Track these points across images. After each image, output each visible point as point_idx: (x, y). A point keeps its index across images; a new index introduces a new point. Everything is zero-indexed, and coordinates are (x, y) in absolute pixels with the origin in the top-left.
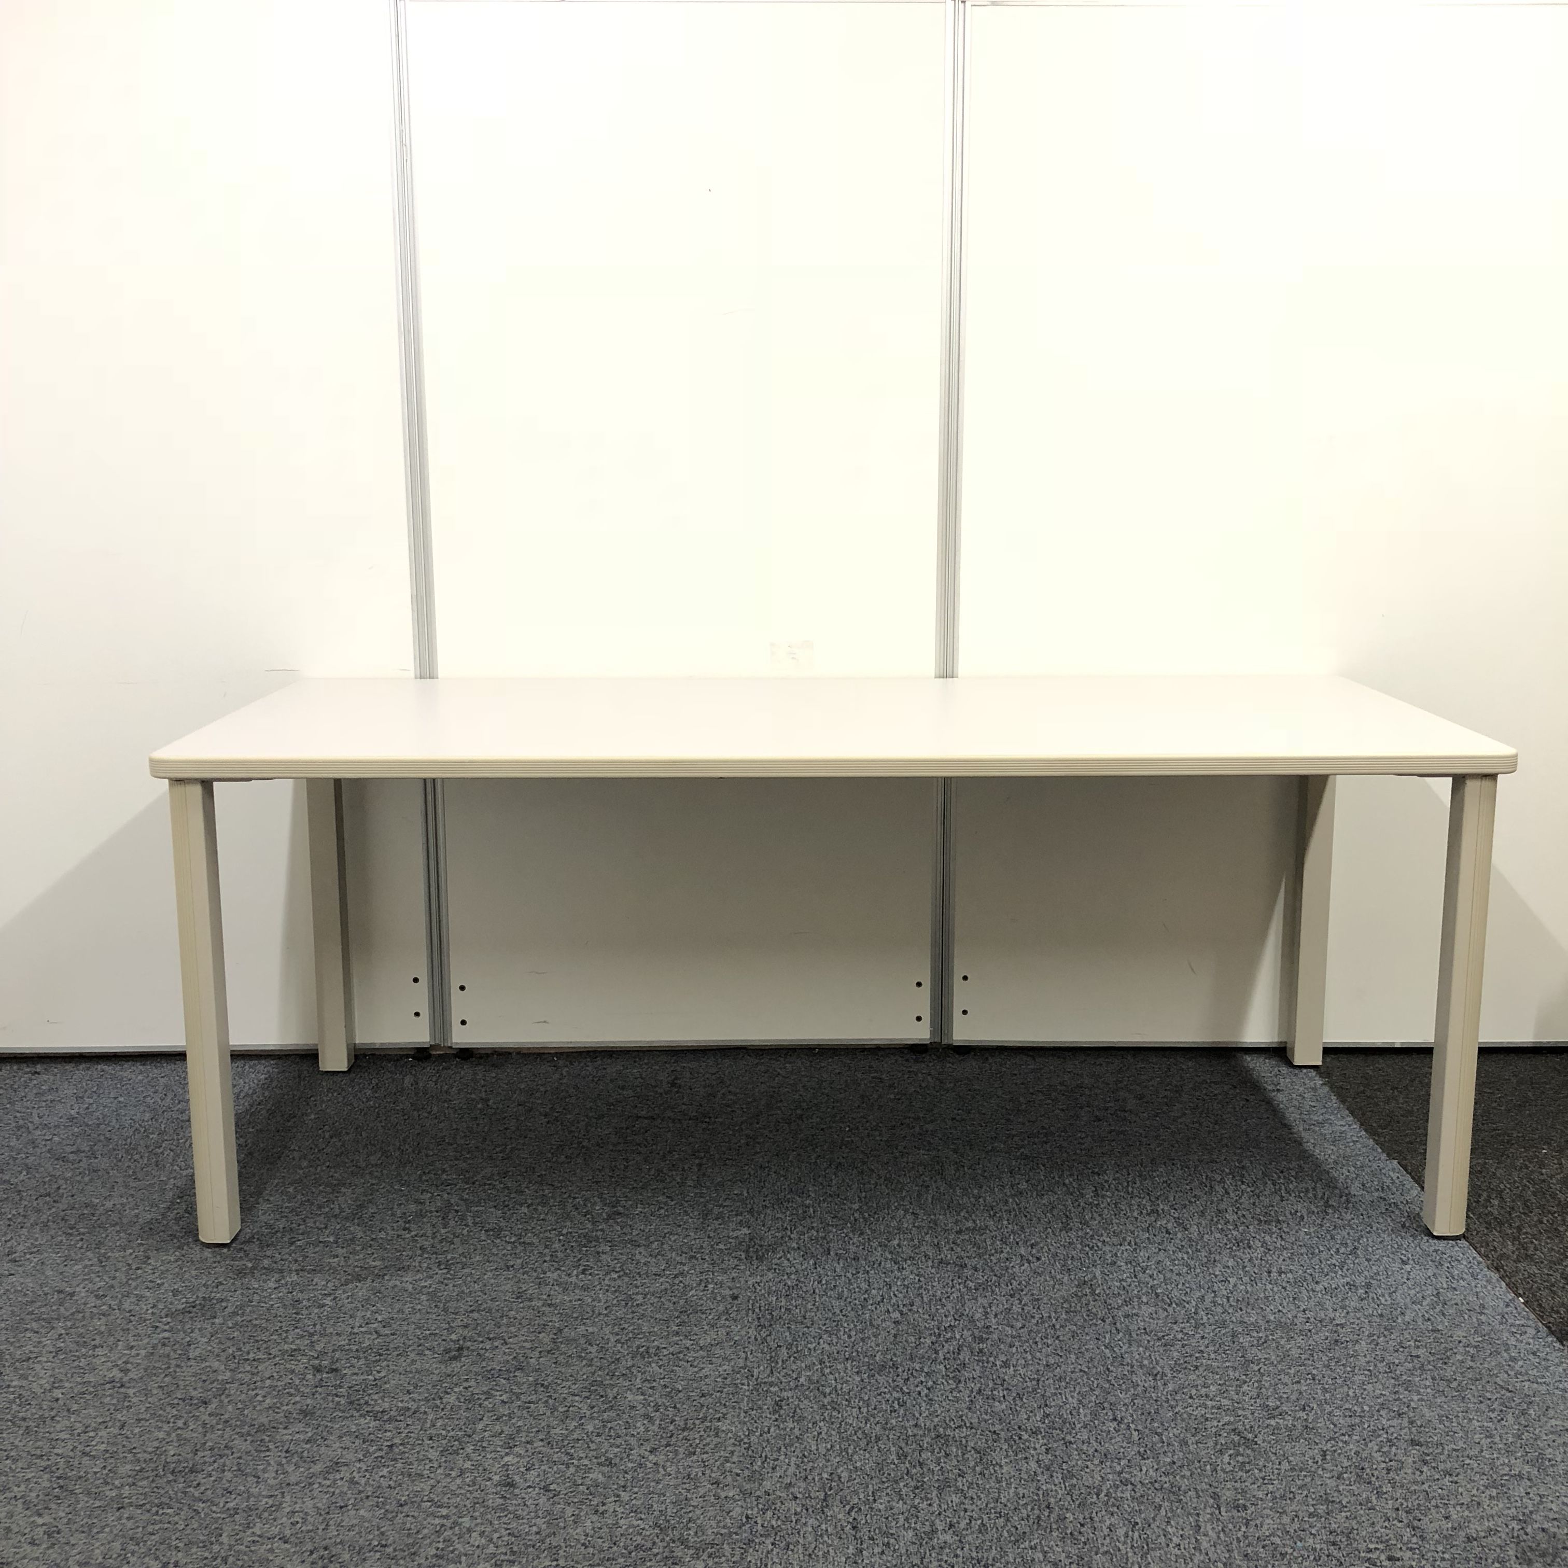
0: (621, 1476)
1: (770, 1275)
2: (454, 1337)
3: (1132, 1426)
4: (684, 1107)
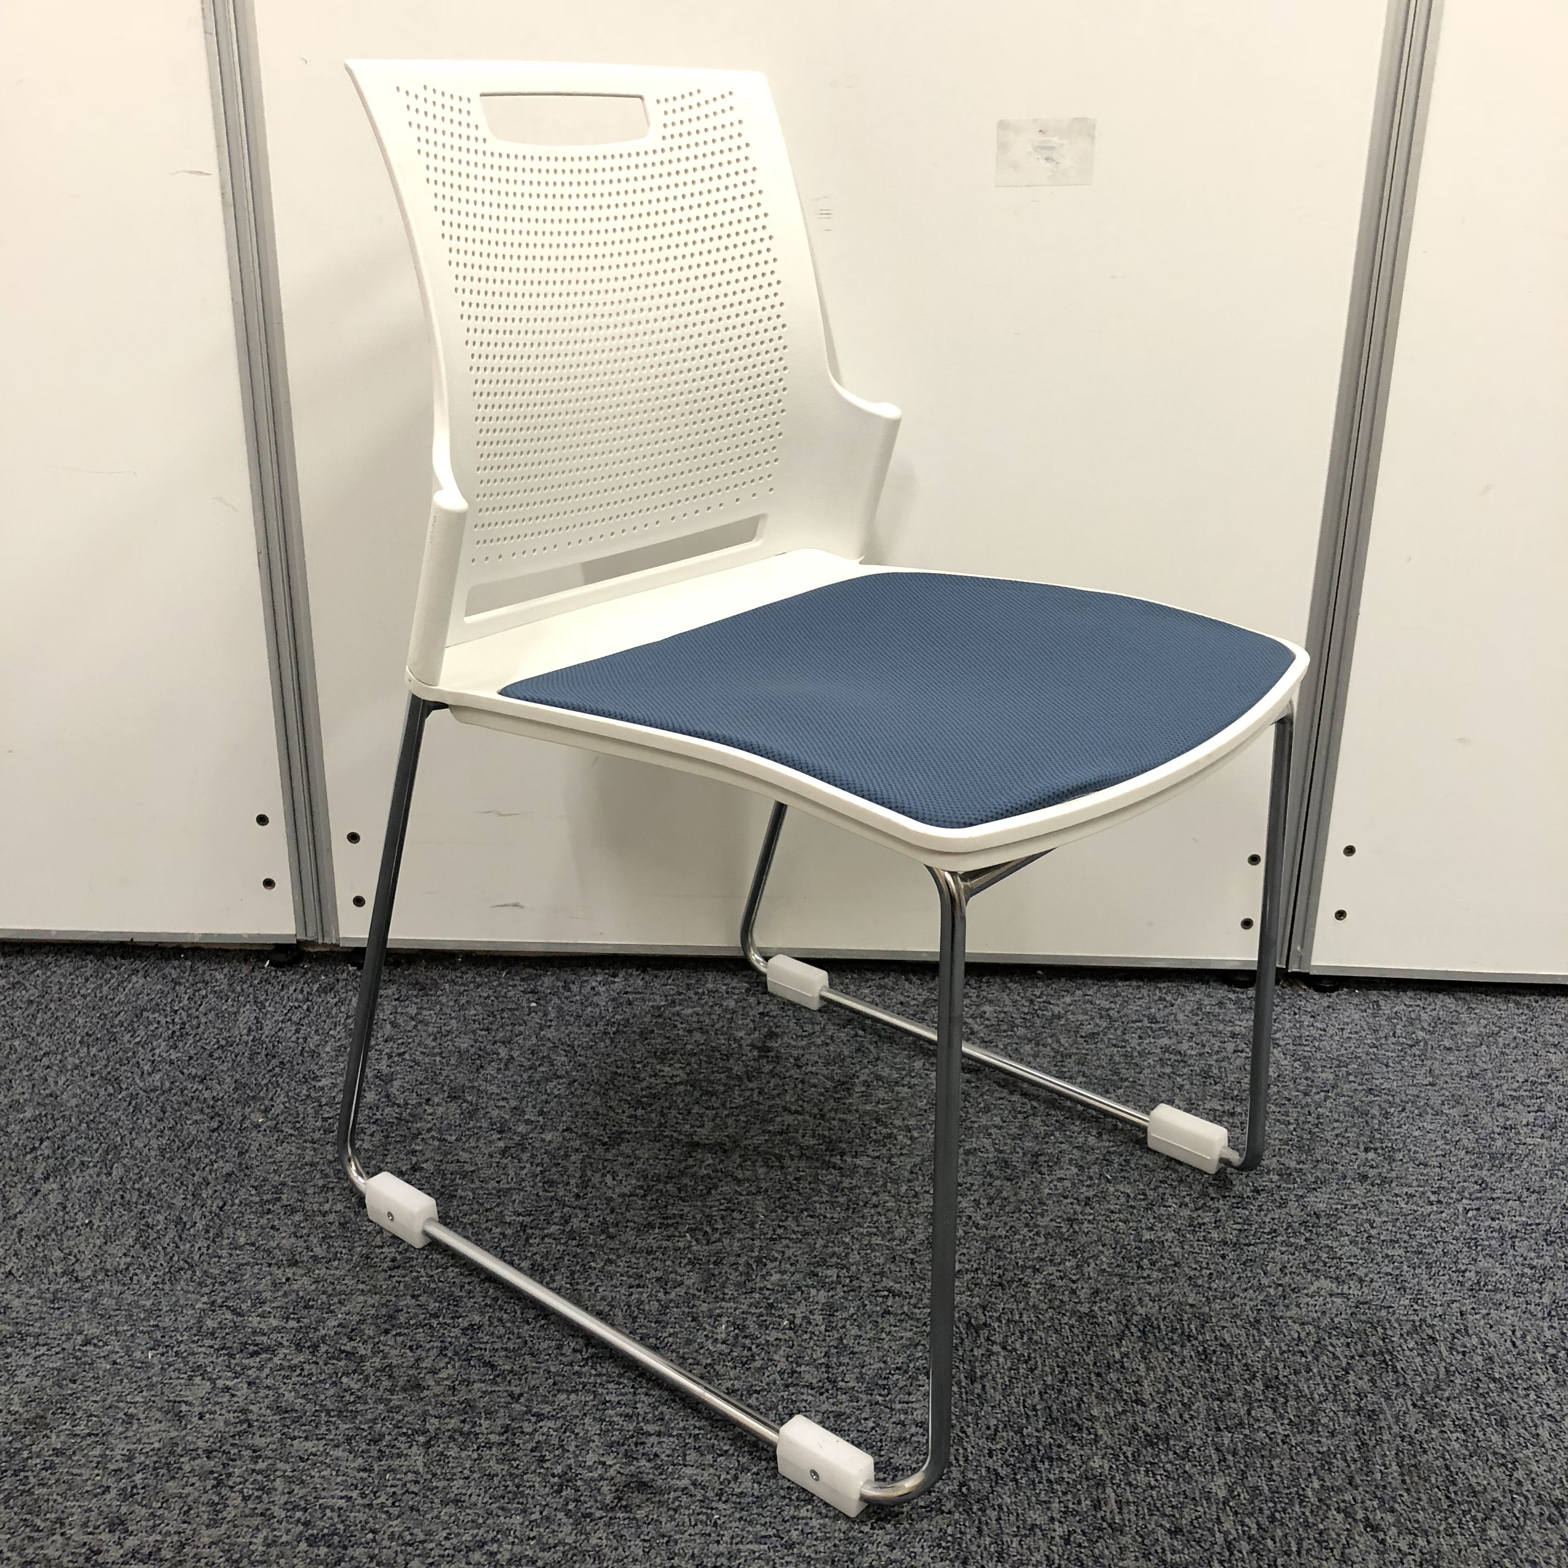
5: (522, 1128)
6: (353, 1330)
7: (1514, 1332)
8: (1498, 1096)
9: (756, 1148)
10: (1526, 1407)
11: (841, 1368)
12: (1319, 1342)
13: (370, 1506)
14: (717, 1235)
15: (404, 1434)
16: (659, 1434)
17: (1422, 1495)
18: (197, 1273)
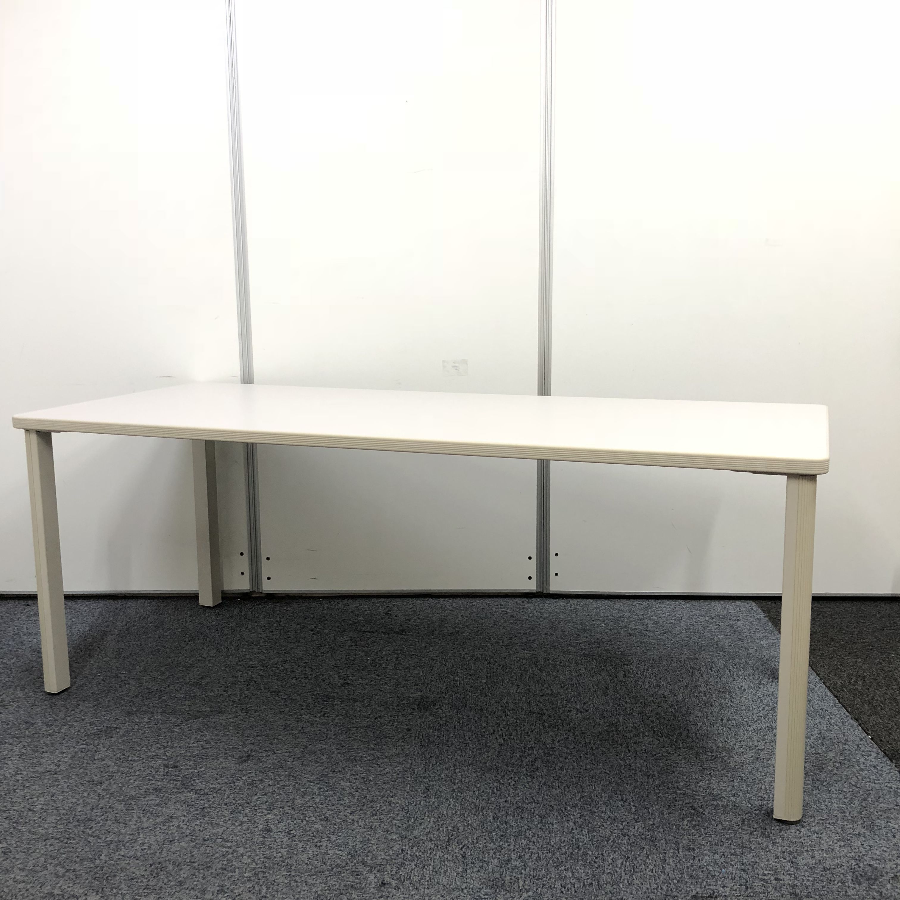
0: (332, 826)
1: (431, 718)
2: (245, 749)
3: (632, 804)
4: (392, 626)
6: (276, 664)
9: (382, 632)
10: (565, 669)
12: (519, 660)
15: (291, 678)
18: (234, 656)
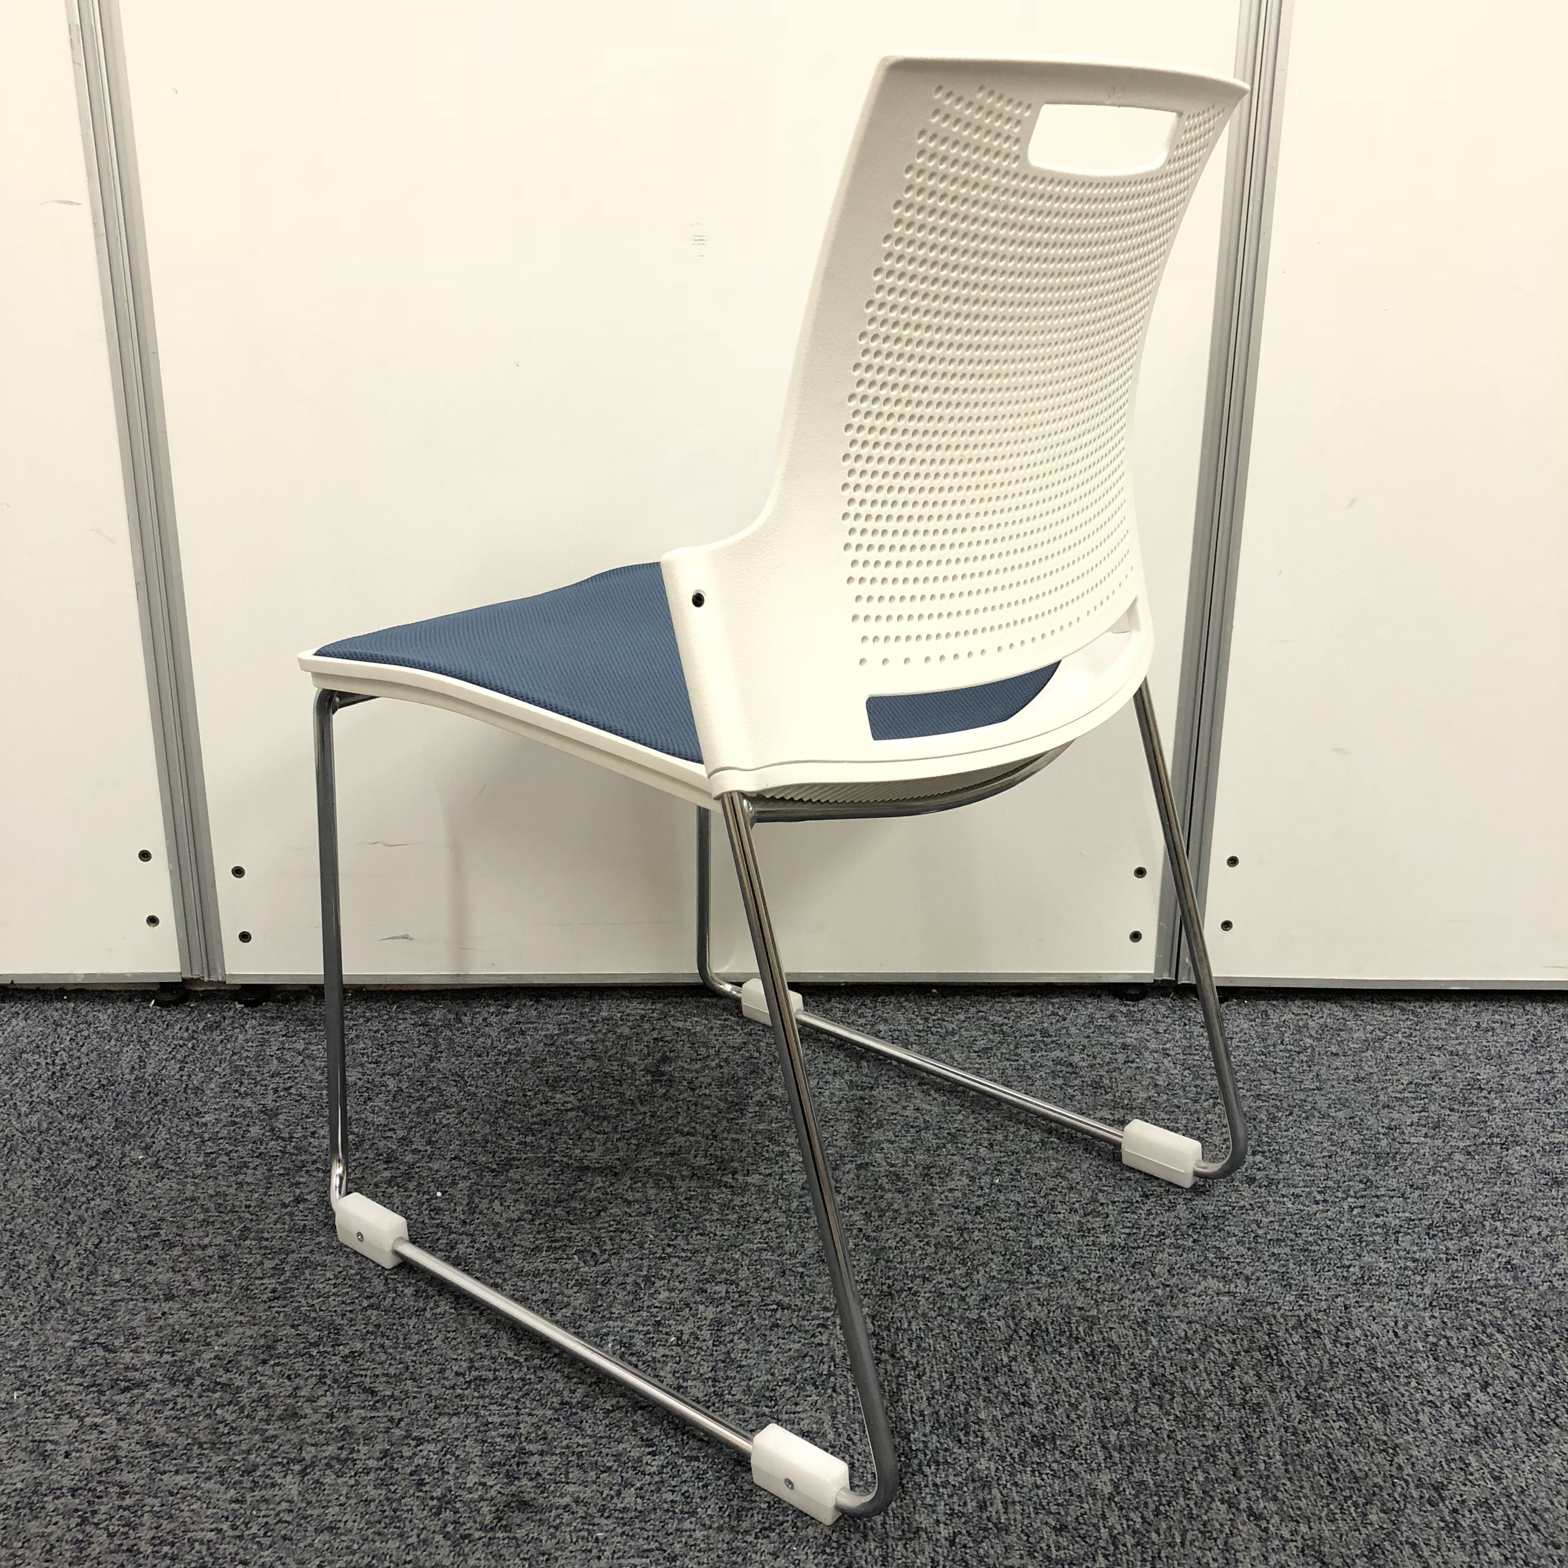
5: (409, 1158)
6: (229, 1362)
7: (1396, 1323)
8: (1383, 1098)
9: (647, 1170)
10: (1407, 1394)
11: (728, 1382)
12: (1205, 1340)
13: (241, 1537)
14: (606, 1256)
15: (279, 1463)
16: (542, 1453)
17: (1305, 1484)
18: (70, 1312)
